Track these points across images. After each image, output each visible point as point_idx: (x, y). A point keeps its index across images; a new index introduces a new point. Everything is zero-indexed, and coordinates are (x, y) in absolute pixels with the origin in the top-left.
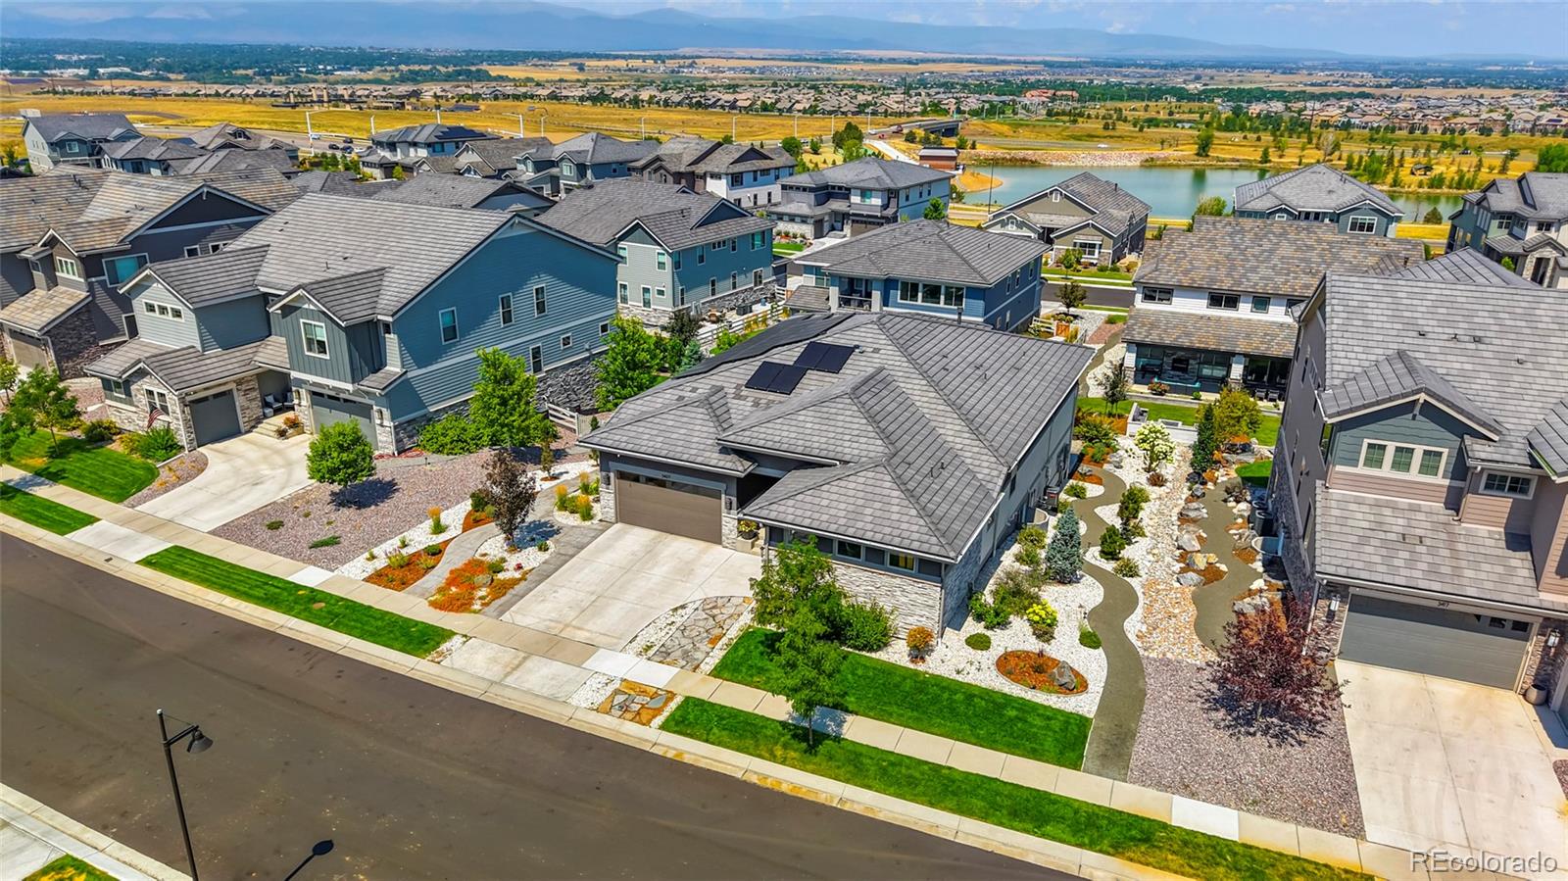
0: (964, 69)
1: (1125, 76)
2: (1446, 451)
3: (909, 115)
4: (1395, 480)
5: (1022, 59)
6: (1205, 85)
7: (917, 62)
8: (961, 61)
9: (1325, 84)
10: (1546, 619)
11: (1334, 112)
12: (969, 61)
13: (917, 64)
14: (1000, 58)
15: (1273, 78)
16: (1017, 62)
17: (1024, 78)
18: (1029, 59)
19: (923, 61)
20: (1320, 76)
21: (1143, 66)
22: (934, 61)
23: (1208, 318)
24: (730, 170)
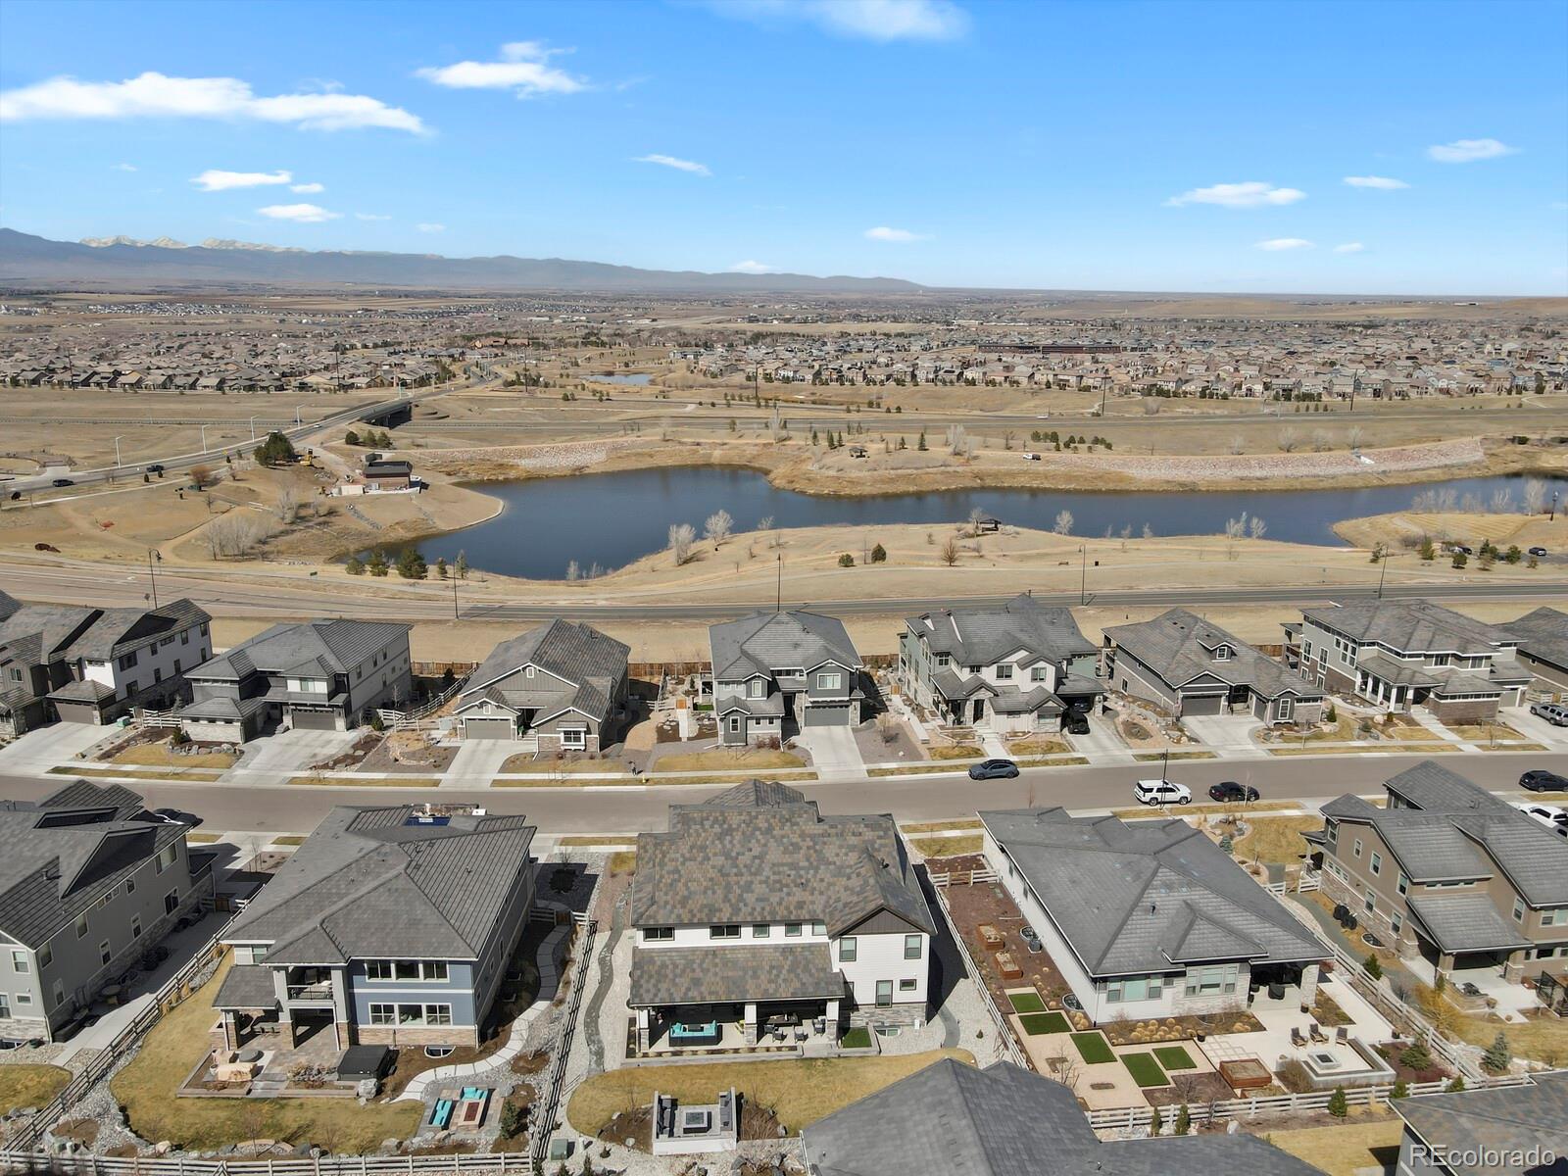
23: (713, 952)
24: (117, 654)
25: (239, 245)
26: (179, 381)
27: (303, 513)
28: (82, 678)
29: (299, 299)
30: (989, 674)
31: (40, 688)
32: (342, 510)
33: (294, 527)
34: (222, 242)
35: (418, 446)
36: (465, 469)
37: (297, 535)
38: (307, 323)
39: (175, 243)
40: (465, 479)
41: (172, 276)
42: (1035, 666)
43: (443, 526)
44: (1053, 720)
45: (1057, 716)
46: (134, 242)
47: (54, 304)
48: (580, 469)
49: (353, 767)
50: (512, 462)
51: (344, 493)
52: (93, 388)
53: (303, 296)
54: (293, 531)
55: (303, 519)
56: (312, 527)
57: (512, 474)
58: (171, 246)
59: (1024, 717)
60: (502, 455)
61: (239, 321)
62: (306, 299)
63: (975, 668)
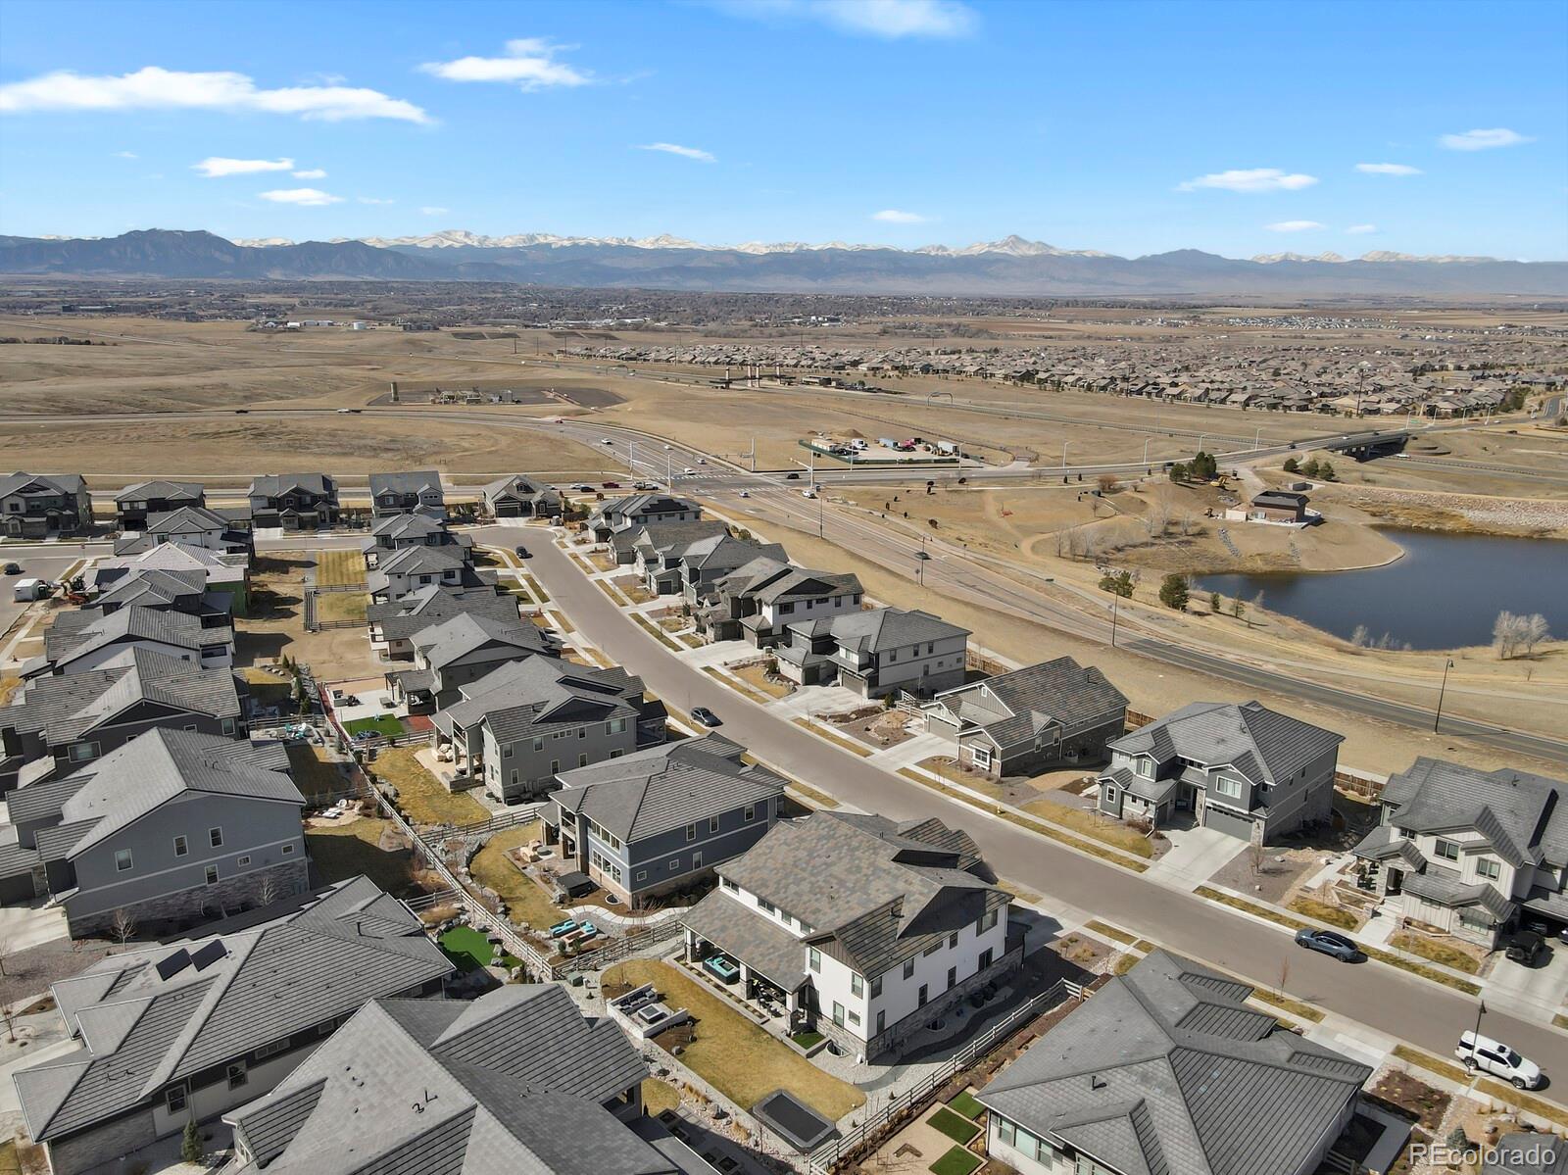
23: (753, 916)
24: (778, 601)
25: (1402, 257)
26: (1213, 395)
27: (1172, 529)
28: (760, 613)
29: (1439, 313)
30: (1425, 846)
31: (736, 615)
32: (1213, 533)
33: (1157, 541)
34: (1386, 253)
35: (1368, 481)
36: (1396, 512)
37: (1154, 548)
38: (1430, 340)
39: (1339, 257)
40: (1390, 523)
41: (1321, 290)
42: (1484, 856)
43: (1307, 565)
44: (1484, 931)
45: (1490, 928)
46: (1300, 257)
47: (1202, 317)
48: (1542, 531)
49: (839, 725)
50: (1458, 511)
51: (1228, 517)
52: (1144, 396)
53: (1443, 310)
54: (1153, 544)
55: (1170, 535)
56: (1172, 544)
57: (1449, 526)
58: (1333, 261)
59: (1446, 911)
60: (1449, 502)
61: (1359, 336)
62: (1447, 313)
63: (1408, 832)
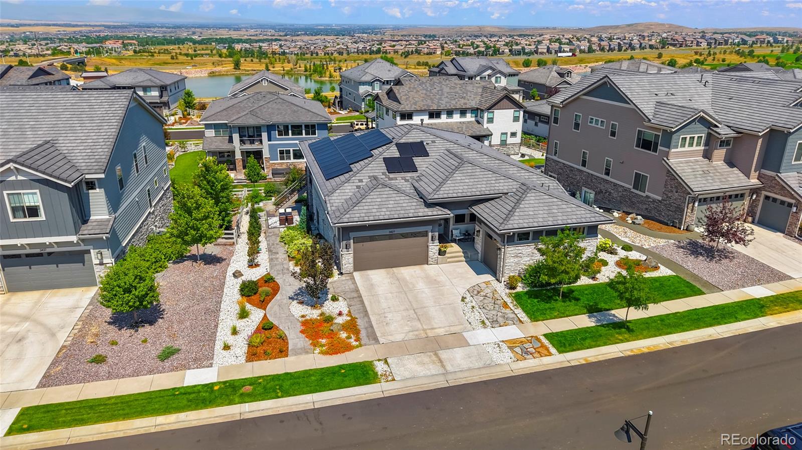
0: (53, 30)
1: (155, 32)
2: (703, 135)
3: (44, 56)
4: (691, 151)
5: (88, 24)
6: (199, 37)
7: (17, 26)
8: (49, 25)
9: (256, 35)
10: (751, 189)
11: (275, 47)
12: (54, 25)
13: (18, 27)
14: (72, 23)
15: (230, 33)
16: (86, 26)
17: (98, 34)
18: (92, 24)
19: (21, 25)
20: (252, 32)
21: (162, 27)
22: (30, 25)
42: (497, 76)
